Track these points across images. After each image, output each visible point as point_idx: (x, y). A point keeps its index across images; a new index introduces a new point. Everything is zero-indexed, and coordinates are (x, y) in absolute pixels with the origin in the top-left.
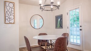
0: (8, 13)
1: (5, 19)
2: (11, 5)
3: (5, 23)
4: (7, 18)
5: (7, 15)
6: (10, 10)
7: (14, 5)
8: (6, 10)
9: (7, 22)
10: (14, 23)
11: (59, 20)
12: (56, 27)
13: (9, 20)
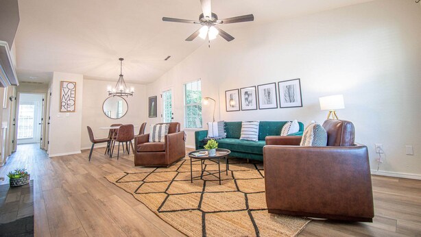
0: (66, 97)
1: (61, 106)
2: (71, 86)
3: (60, 111)
4: (63, 104)
5: (64, 100)
6: (69, 93)
7: (75, 86)
8: (63, 93)
9: (63, 109)
10: (74, 111)
11: (153, 103)
12: (150, 115)
13: (66, 107)
